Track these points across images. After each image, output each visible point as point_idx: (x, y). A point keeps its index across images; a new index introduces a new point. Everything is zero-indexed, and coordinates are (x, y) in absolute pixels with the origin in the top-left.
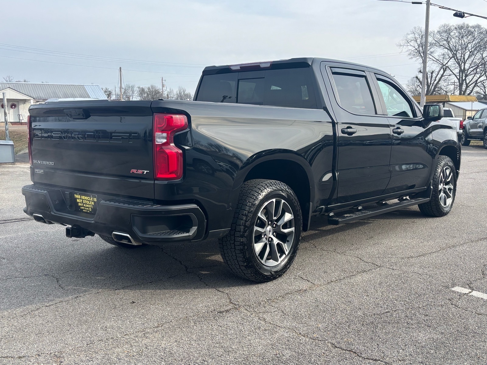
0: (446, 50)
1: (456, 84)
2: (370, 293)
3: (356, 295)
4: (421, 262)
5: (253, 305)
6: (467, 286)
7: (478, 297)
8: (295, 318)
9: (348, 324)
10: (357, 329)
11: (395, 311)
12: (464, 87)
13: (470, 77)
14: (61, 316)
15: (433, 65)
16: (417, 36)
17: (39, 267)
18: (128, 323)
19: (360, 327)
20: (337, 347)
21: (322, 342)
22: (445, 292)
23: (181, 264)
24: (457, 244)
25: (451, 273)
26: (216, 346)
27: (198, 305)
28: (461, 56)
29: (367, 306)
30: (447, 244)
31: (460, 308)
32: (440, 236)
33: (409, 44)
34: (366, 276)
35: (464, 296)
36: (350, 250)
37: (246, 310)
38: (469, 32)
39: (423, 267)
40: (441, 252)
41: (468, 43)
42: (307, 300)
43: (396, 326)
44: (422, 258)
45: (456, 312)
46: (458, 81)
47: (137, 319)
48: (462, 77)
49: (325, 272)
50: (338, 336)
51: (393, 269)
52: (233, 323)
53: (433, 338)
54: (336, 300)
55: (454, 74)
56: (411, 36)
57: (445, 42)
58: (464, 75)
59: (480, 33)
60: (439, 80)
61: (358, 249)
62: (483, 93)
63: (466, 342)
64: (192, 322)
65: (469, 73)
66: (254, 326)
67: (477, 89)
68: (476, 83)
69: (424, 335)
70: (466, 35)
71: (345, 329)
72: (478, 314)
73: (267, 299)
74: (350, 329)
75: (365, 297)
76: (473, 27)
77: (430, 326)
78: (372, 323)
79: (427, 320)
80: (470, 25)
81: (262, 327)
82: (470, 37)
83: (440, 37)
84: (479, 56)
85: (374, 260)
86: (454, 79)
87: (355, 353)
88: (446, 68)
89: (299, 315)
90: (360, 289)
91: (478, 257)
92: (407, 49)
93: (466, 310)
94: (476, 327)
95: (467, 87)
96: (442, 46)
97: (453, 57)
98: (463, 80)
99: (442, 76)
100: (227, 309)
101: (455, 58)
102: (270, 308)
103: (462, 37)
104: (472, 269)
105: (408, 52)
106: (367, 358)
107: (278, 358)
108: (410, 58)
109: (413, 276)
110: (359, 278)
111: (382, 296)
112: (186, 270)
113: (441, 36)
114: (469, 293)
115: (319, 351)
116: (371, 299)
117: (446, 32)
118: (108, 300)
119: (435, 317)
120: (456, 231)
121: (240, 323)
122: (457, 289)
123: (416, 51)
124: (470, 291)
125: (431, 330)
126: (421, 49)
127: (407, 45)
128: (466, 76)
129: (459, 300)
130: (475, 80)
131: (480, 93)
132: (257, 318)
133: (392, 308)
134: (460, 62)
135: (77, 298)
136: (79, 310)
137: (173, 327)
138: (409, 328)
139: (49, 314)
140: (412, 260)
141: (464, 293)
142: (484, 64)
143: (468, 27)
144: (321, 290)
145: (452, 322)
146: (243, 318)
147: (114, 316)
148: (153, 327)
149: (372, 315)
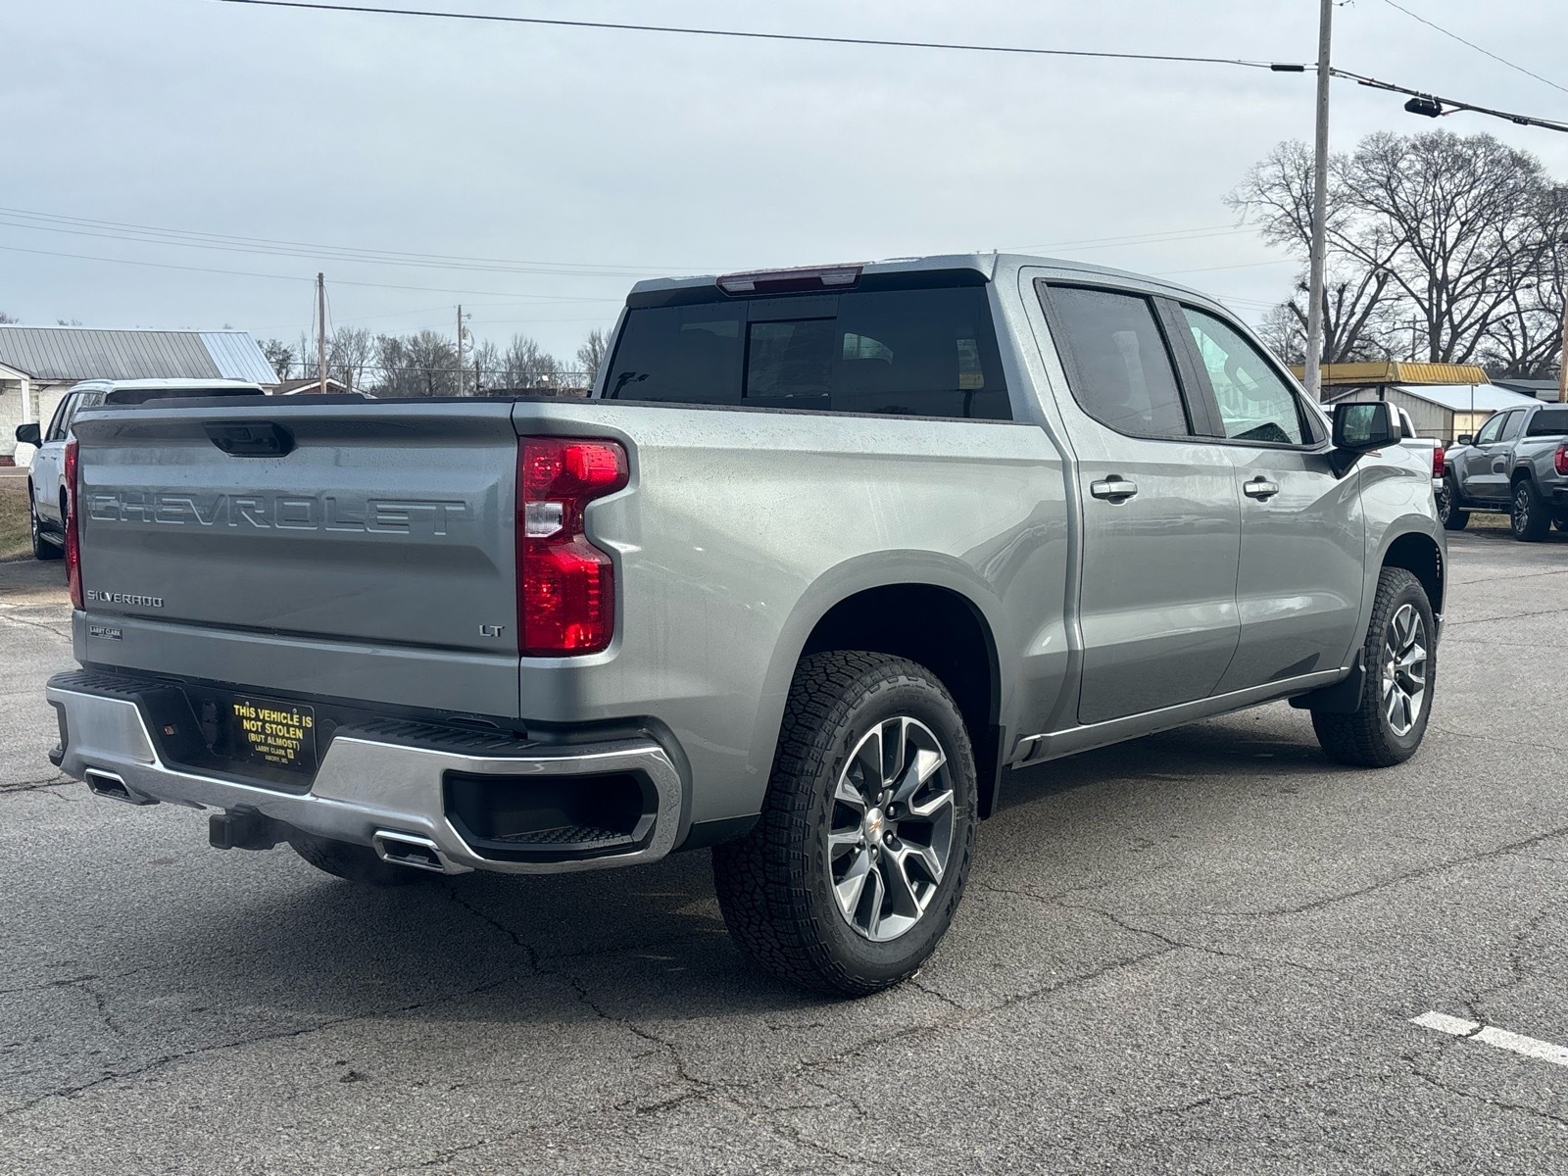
1: (1418, 326)
2: (1145, 1038)
3: (1098, 1045)
4: (1311, 927)
5: (756, 1082)
6: (1465, 1011)
7: (1501, 1046)
8: (896, 1128)
9: (1072, 1145)
10: (1102, 1161)
11: (1228, 1098)
12: (1445, 337)
13: (1465, 305)
14: (107, 1130)
15: (1345, 263)
16: (1290, 172)
17: (37, 955)
18: (338, 1148)
19: (1112, 1157)
22: (1391, 1030)
23: (516, 941)
24: (1431, 864)
25: (1412, 965)
27: (574, 1086)
28: (1434, 237)
29: (1135, 1084)
30: (1396, 865)
31: (1441, 1086)
32: (1374, 836)
33: (1263, 198)
34: (1133, 979)
35: (1454, 1044)
36: (1077, 886)
37: (733, 1101)
38: (1457, 157)
39: (1318, 946)
40: (1376, 891)
41: (1456, 195)
42: (936, 1065)
43: (1231, 1149)
44: (1315, 915)
45: (1430, 1101)
46: (1424, 316)
47: (367, 1137)
48: (1439, 305)
49: (995, 965)
51: (1222, 953)
52: (688, 1148)
54: (1034, 1062)
55: (1413, 295)
56: (1270, 173)
57: (1381, 192)
58: (1444, 296)
59: (1492, 161)
60: (1366, 314)
61: (1106, 884)
62: (1506, 355)
64: (551, 1145)
65: (1464, 290)
66: (760, 1157)
67: (1486, 343)
68: (1484, 325)
70: (1446, 170)
71: (1061, 1163)
72: (1503, 1107)
73: (805, 1060)
74: (1080, 1163)
75: (1129, 1051)
76: (1470, 144)
77: (1344, 1152)
78: (1153, 1140)
79: (1333, 1128)
80: (1461, 136)
81: (786, 1161)
82: (1459, 175)
83: (1365, 176)
84: (1489, 235)
85: (1160, 922)
86: (1412, 310)
88: (1386, 276)
89: (911, 1117)
90: (1112, 1023)
91: (1499, 911)
92: (1257, 214)
93: (1463, 1095)
94: (1495, 1152)
95: (1456, 334)
96: (1371, 203)
97: (1408, 239)
98: (1441, 315)
99: (1374, 299)
100: (667, 1096)
101: (1416, 240)
102: (812, 1093)
103: (1435, 176)
104: (1479, 952)
105: (1262, 224)
108: (1269, 244)
109: (1285, 975)
110: (1108, 986)
111: (1184, 1047)
112: (534, 963)
113: (1367, 171)
114: (1471, 1035)
116: (1150, 1057)
117: (1383, 158)
118: (269, 1071)
119: (1360, 1117)
120: (1427, 821)
121: (714, 1148)
122: (1431, 1020)
123: (1289, 220)
124: (1476, 1025)
125: (1346, 1163)
126: (1303, 212)
127: (1256, 199)
128: (1452, 301)
129: (1439, 1059)
130: (1481, 314)
131: (1496, 357)
132: (771, 1128)
133: (1220, 1087)
134: (1431, 256)
135: (167, 1064)
136: (170, 1104)
137: (489, 1161)
138: (1273, 1156)
139: (67, 1121)
140: (1285, 922)
141: (1456, 1034)
142: (1509, 263)
143: (1453, 142)
144: (982, 1029)
145: (1416, 1137)
146: (724, 1130)
147: (288, 1127)
148: (421, 1161)
149: (1151, 1114)
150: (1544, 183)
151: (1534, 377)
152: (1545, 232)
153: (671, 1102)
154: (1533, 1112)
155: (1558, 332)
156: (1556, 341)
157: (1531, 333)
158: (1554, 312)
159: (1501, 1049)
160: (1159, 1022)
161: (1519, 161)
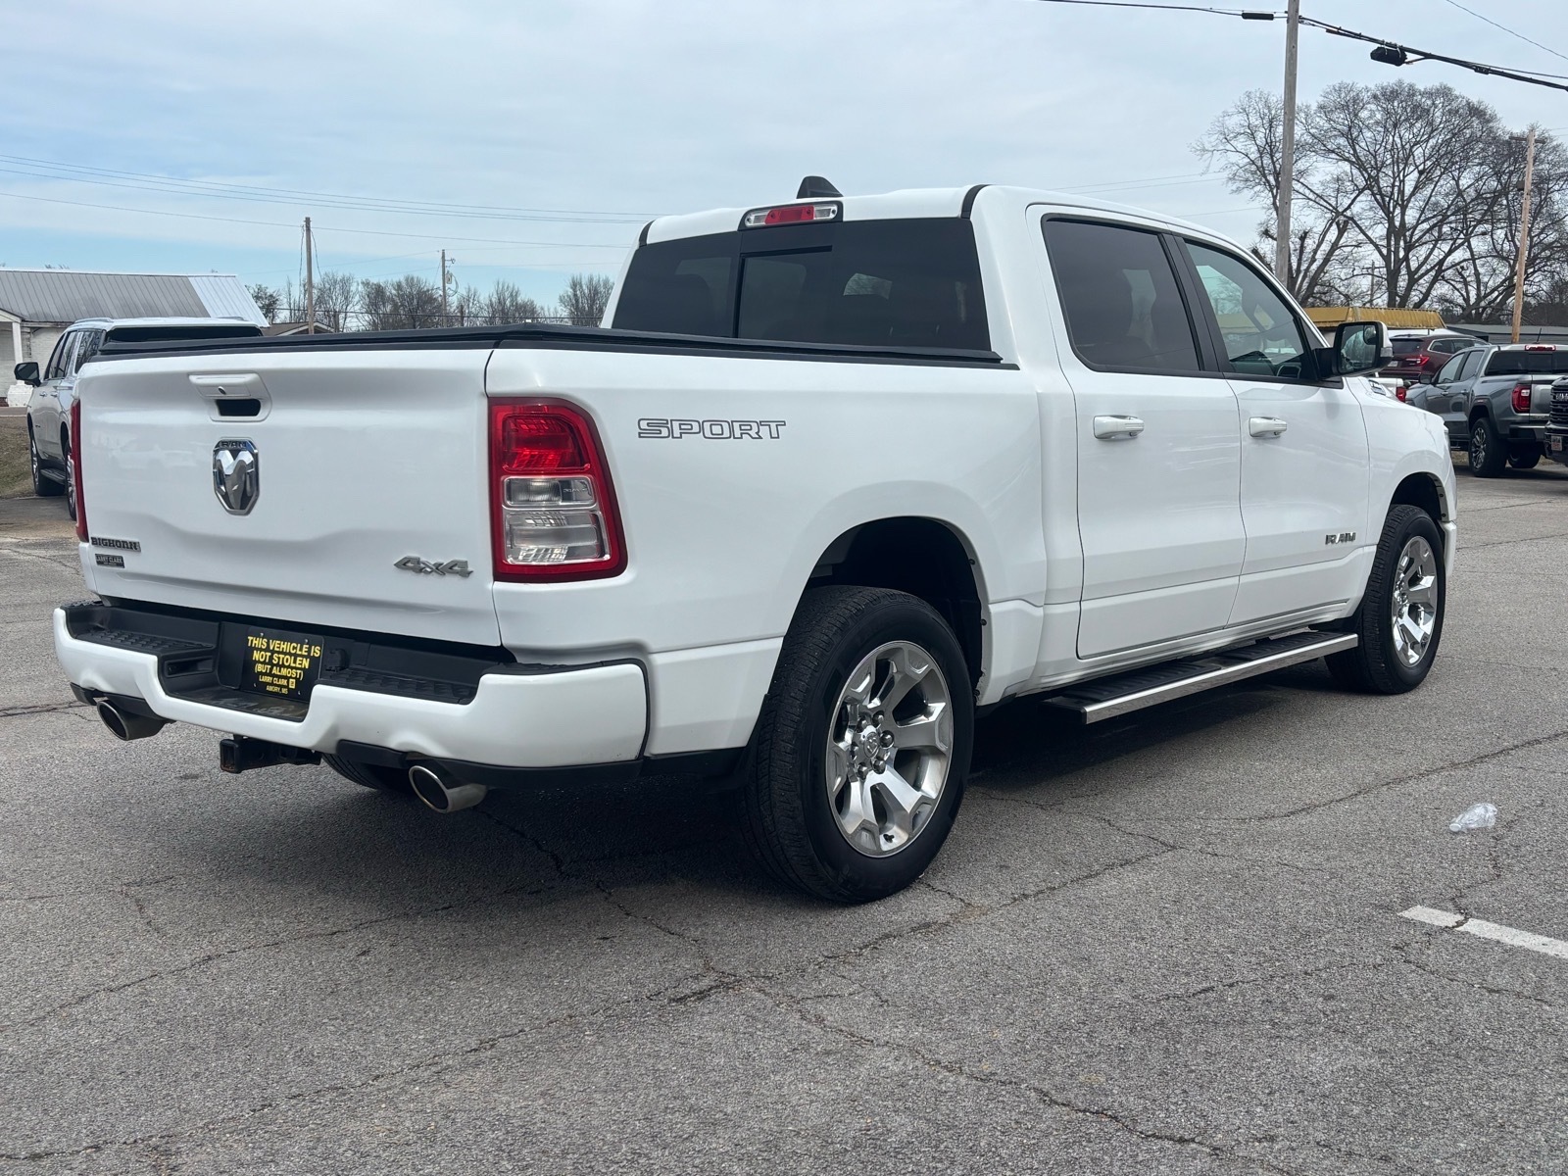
0: (1346, 166)
1: (1376, 272)
2: (1149, 932)
3: (1104, 938)
4: (1299, 831)
5: (781, 973)
6: (1450, 905)
7: (1486, 936)
8: (918, 1012)
9: (1086, 1029)
10: (1115, 1043)
11: (1231, 985)
12: (1402, 283)
13: (1423, 251)
14: (158, 1022)
15: (1307, 211)
16: (1255, 120)
18: (383, 1038)
19: (1125, 1039)
20: (1056, 1103)
21: (1009, 1087)
22: (1381, 923)
23: (539, 848)
24: (1410, 774)
25: (1398, 865)
26: (671, 1106)
27: (606, 978)
28: (1393, 186)
29: (1141, 973)
30: (1377, 774)
31: (1432, 972)
32: (1354, 748)
33: (1229, 147)
34: (1132, 879)
35: (1441, 934)
37: (759, 991)
38: (1415, 108)
39: (1307, 848)
40: (1360, 798)
41: (1415, 145)
42: (951, 957)
43: (1237, 1031)
44: (1303, 820)
45: (1422, 986)
46: (1382, 263)
47: (411, 1027)
48: (1396, 253)
49: (1001, 867)
50: (1059, 1068)
51: (1216, 855)
52: (720, 1034)
53: (1355, 1068)
54: (1044, 954)
55: (1372, 242)
56: (1235, 122)
57: (1342, 141)
58: (1402, 243)
59: (1450, 111)
60: (1326, 261)
61: (1101, 793)
62: (1460, 301)
63: (1459, 1077)
64: (588, 1032)
65: (1421, 238)
66: (790, 1041)
67: (1441, 289)
68: (1440, 271)
69: (1327, 1060)
70: (1405, 120)
71: (1076, 1045)
72: (1491, 991)
73: (826, 953)
74: (1094, 1045)
75: (1134, 944)
76: (1429, 94)
77: (1344, 1032)
78: (1162, 1023)
79: (1333, 1012)
80: (1421, 87)
81: (814, 1045)
82: (1418, 125)
83: (1327, 126)
84: (1446, 184)
85: (1155, 827)
86: (1371, 256)
87: (1116, 1118)
88: (1346, 223)
89: (931, 1004)
90: (1116, 918)
92: (1223, 162)
93: (1452, 980)
94: (1486, 1031)
96: (1333, 152)
97: (1368, 187)
98: (1398, 262)
99: (1335, 246)
100: (696, 987)
101: (1375, 189)
102: (835, 983)
103: (1395, 126)
104: (1460, 852)
105: (1227, 171)
106: (1154, 1135)
107: (872, 1140)
108: (1233, 192)
109: (1278, 874)
110: (1109, 884)
111: (1186, 939)
112: (559, 867)
113: (1329, 120)
114: (1457, 926)
115: (1001, 1118)
116: (1154, 949)
117: (1344, 107)
118: (311, 969)
119: (1357, 1001)
120: (1403, 734)
121: (745, 1033)
122: (1419, 913)
123: (1253, 168)
124: (1460, 918)
125: (1346, 1042)
126: (1267, 161)
127: (1221, 147)
128: (1409, 248)
129: (1428, 949)
130: (1437, 260)
131: (1451, 302)
132: (798, 1016)
133: (1222, 975)
134: (1389, 204)
135: (210, 962)
136: (216, 998)
137: (531, 1048)
138: (1278, 1037)
139: (119, 1015)
140: (1274, 825)
141: (1443, 925)
142: (1464, 210)
143: (1412, 92)
144: (993, 924)
145: (1410, 1018)
146: (754, 1018)
147: (333, 1019)
148: (465, 1049)
149: (1159, 1001)
150: (1500, 132)
151: (1487, 322)
152: (1499, 181)
153: (701, 993)
154: (1518, 995)
155: (1510, 278)
156: (1508, 287)
157: (1486, 279)
158: (1506, 259)
159: (1486, 939)
160: (1161, 917)
161: (1476, 111)
